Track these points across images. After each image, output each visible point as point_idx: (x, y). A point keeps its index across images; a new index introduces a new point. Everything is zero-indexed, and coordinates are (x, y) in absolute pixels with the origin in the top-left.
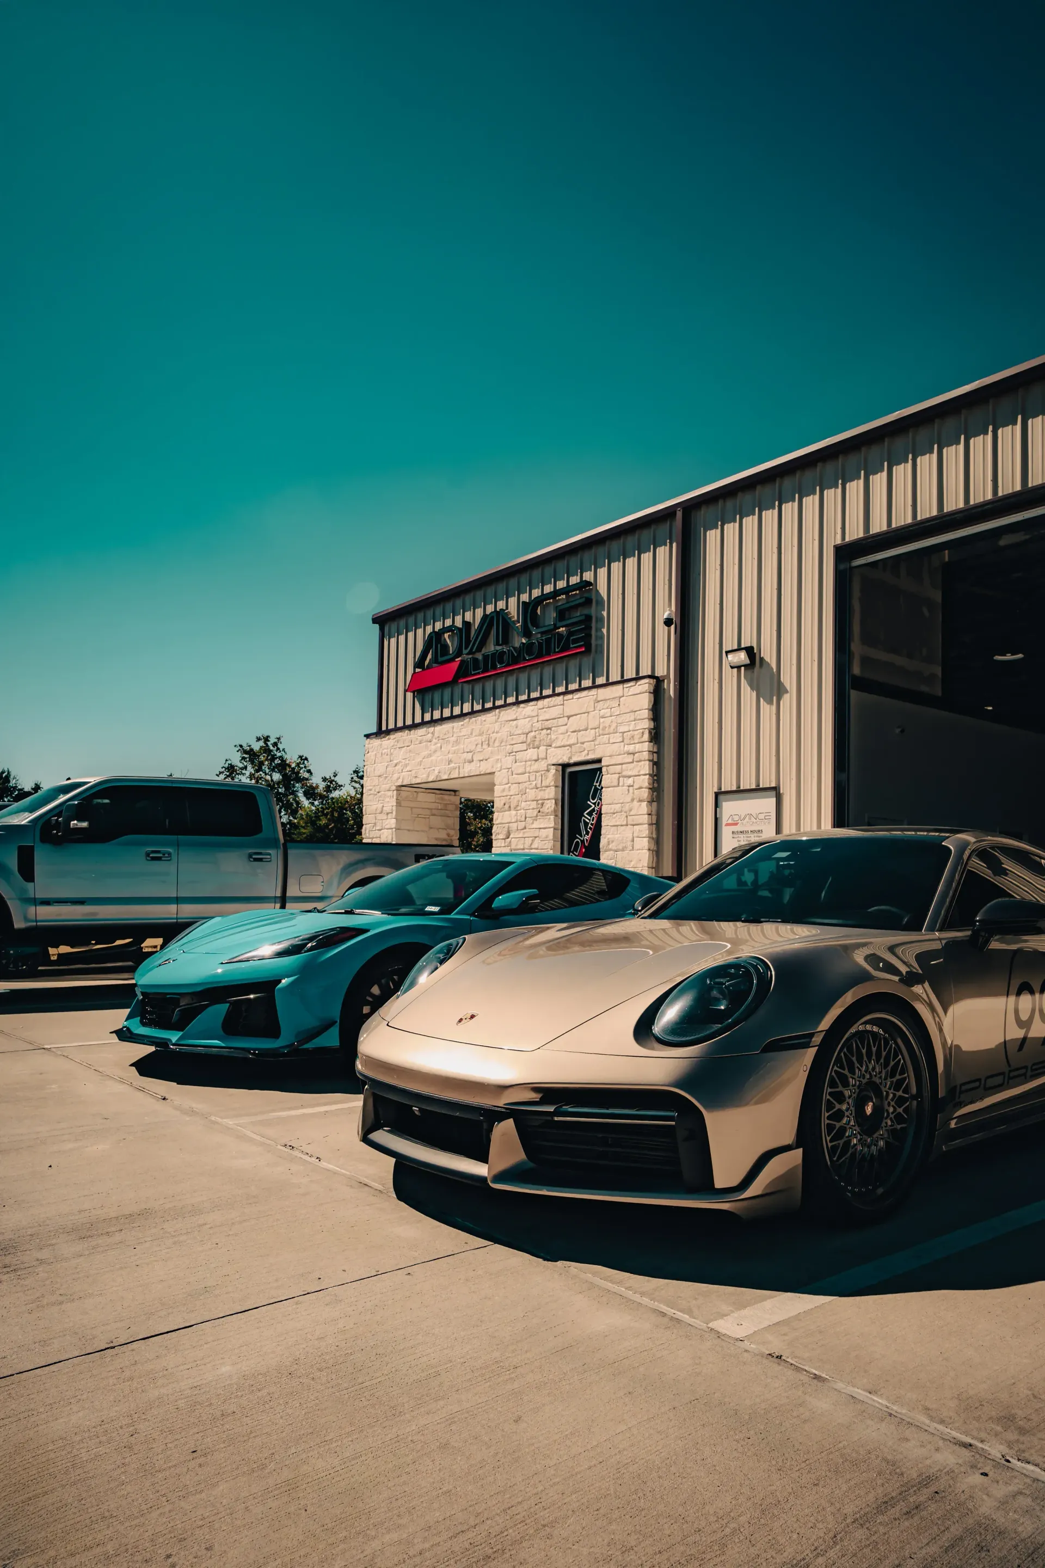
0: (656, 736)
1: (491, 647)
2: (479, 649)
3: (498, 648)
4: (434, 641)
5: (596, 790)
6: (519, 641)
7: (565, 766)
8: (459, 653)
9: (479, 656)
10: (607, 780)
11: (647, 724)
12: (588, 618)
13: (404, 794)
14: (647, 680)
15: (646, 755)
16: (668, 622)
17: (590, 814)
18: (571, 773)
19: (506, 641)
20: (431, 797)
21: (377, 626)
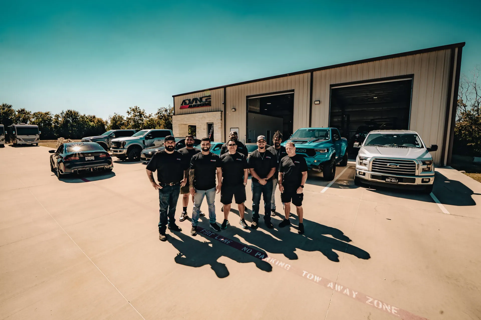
0: (221, 120)
1: (194, 103)
2: (192, 104)
3: (196, 104)
4: (184, 101)
5: (212, 127)
6: (199, 103)
7: (207, 123)
8: (188, 104)
9: (192, 105)
10: (214, 126)
11: (220, 118)
12: (211, 101)
13: (180, 125)
14: (220, 112)
15: (220, 123)
16: (223, 104)
17: (212, 130)
18: (208, 124)
19: (197, 103)
20: (184, 125)
21: (173, 98)
